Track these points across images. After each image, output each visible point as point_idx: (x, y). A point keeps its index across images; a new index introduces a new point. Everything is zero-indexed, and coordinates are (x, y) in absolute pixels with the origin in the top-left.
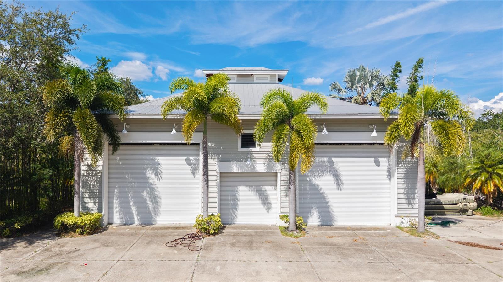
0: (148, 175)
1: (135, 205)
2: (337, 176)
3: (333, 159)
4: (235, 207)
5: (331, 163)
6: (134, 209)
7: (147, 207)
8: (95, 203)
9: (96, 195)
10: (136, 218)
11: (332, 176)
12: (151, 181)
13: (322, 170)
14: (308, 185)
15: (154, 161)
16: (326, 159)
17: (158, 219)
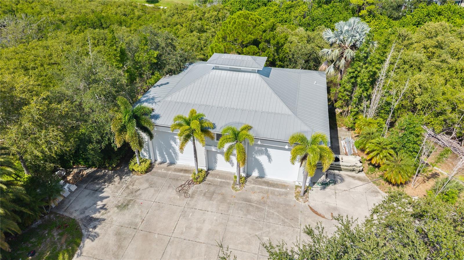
0: (171, 143)
1: (166, 154)
2: (269, 157)
3: (268, 149)
4: (216, 162)
5: (267, 151)
6: (166, 156)
7: (172, 156)
8: (147, 154)
9: (147, 150)
10: (167, 160)
11: (267, 156)
12: (173, 146)
13: (261, 153)
14: (253, 159)
15: (173, 137)
16: (264, 148)
17: (177, 161)
